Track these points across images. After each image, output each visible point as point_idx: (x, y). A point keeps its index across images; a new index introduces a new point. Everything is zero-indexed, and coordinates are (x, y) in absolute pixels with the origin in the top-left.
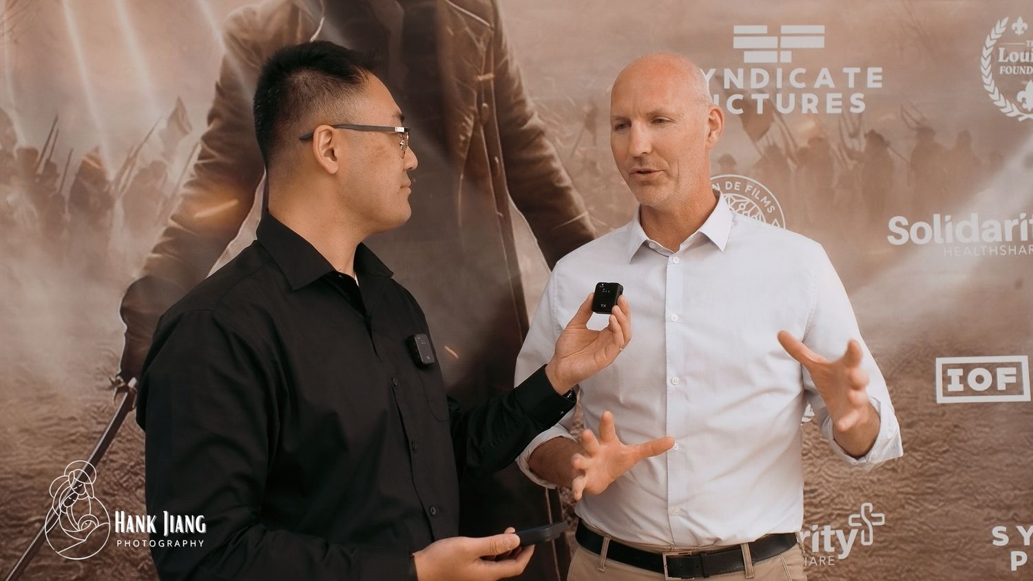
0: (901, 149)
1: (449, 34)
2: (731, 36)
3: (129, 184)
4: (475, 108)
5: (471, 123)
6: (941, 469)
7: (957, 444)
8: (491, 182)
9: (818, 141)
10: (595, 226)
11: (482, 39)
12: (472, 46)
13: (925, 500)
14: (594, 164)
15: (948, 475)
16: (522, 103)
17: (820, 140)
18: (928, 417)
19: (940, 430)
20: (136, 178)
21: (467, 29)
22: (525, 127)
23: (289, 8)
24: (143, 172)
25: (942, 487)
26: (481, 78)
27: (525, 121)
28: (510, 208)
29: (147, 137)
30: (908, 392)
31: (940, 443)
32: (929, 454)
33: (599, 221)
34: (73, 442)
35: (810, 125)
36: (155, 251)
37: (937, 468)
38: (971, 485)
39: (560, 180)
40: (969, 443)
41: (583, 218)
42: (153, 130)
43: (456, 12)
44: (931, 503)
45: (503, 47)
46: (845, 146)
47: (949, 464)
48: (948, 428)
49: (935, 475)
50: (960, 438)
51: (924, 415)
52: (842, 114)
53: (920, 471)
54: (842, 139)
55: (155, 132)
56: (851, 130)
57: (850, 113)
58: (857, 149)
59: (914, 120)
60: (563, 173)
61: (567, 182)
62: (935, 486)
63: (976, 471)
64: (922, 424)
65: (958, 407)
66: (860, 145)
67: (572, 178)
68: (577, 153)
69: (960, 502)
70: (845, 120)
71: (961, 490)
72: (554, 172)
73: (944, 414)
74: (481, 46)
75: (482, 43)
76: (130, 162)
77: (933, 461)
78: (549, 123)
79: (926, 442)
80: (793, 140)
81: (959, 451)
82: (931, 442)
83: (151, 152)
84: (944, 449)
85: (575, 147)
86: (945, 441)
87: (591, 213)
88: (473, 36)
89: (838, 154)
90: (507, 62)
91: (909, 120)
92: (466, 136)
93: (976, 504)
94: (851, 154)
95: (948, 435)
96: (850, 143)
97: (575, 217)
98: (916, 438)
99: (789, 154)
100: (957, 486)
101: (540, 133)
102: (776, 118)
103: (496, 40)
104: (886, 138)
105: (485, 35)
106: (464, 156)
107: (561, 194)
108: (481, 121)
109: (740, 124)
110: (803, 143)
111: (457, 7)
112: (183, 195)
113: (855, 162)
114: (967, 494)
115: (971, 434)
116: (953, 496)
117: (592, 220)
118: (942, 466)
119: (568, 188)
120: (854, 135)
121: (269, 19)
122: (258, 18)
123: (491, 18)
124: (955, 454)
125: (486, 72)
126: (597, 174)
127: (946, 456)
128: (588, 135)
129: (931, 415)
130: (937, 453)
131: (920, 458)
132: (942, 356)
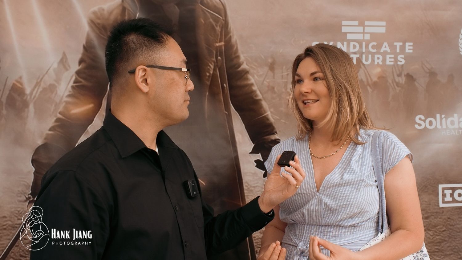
0: (422, 82)
1: (202, 22)
2: (341, 26)
3: (37, 95)
4: (214, 59)
5: (212, 67)
6: (442, 240)
7: (449, 227)
8: (222, 96)
9: (382, 78)
10: (273, 119)
11: (218, 25)
12: (213, 28)
13: (434, 255)
14: (273, 88)
15: (445, 243)
16: (238, 57)
17: (383, 77)
18: (435, 214)
19: (441, 220)
20: (41, 92)
21: (211, 20)
22: (240, 69)
23: (121, 8)
24: (45, 90)
25: (443, 248)
26: (217, 45)
27: (239, 66)
28: (231, 110)
29: (47, 72)
30: (426, 202)
31: (441, 226)
32: (436, 232)
33: (276, 117)
34: (5, 229)
35: (379, 70)
36: (50, 130)
37: (440, 239)
38: (457, 247)
39: (256, 96)
40: (455, 226)
41: (267, 115)
42: (50, 68)
43: (205, 11)
44: (437, 256)
45: (229, 29)
46: (395, 80)
47: (446, 237)
48: (445, 219)
49: (439, 242)
50: (451, 224)
51: (433, 213)
52: (394, 65)
53: (432, 240)
54: (394, 77)
55: (51, 69)
56: (398, 73)
57: (398, 65)
58: (401, 82)
59: (427, 68)
60: (258, 92)
61: (260, 97)
62: (439, 248)
63: (459, 240)
64: (433, 217)
65: (449, 209)
66: (402, 80)
67: (262, 95)
68: (265, 82)
69: (452, 256)
70: (395, 68)
71: (452, 250)
72: (253, 92)
73: (443, 212)
74: (218, 29)
75: (218, 27)
76: (38, 84)
77: (438, 236)
78: (252, 67)
79: (435, 226)
80: (370, 78)
81: (451, 231)
82: (437, 226)
83: (49, 80)
84: (443, 229)
85: (264, 80)
86: (444, 226)
87: (271, 112)
88: (214, 23)
89: (392, 84)
90: (230, 37)
91: (425, 69)
92: (210, 73)
93: (459, 257)
94: (398, 84)
95: (445, 222)
96: (397, 79)
97: (264, 114)
98: (430, 224)
99: (368, 84)
100: (450, 248)
101: (246, 72)
102: (362, 66)
103: (225, 25)
104: (414, 77)
105: (220, 23)
106: (208, 83)
107: (257, 102)
108: (217, 66)
110: (375, 79)
111: (206, 9)
112: (65, 101)
113: (400, 88)
114: (455, 252)
115: (456, 222)
116: (448, 253)
117: (272, 116)
118: (443, 238)
119: (260, 100)
120: (399, 75)
121: (111, 13)
122: (105, 12)
123: (223, 15)
124: (448, 232)
125: (220, 41)
126: (275, 93)
127: (444, 233)
128: (270, 73)
129: (437, 213)
130: (440, 231)
131: (432, 234)
132: (442, 183)
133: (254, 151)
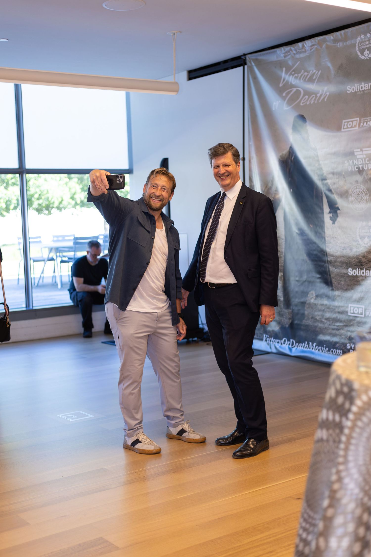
2: (354, 152)
14: (335, 183)
24: (269, 188)
68: (332, 182)
76: (266, 187)
80: (368, 176)
99: (368, 179)
102: (365, 171)
109: (358, 173)
121: (285, 155)
128: (333, 177)
133: (330, 213)
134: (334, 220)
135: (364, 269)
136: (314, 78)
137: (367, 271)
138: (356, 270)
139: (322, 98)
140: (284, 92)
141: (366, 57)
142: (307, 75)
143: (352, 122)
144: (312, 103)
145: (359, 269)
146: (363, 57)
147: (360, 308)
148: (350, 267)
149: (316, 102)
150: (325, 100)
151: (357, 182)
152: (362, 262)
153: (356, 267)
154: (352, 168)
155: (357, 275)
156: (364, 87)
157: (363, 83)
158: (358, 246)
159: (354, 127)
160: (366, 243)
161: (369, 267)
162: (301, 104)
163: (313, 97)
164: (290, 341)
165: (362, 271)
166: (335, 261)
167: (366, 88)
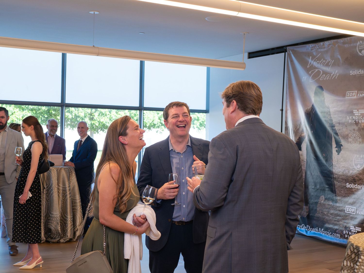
2: (353, 112)
23: (311, 108)
24: (297, 129)
36: (298, 139)
60: (337, 131)
76: (296, 128)
85: (338, 127)
99: (361, 128)
102: (359, 124)
109: (355, 124)
110: (363, 127)
112: (301, 132)
119: (338, 133)
121: (309, 110)
128: (339, 125)
133: (336, 147)
134: (339, 152)
135: (357, 184)
136: (330, 64)
137: (358, 186)
138: (352, 185)
139: (334, 77)
140: (310, 72)
141: (363, 54)
142: (325, 62)
143: (353, 93)
144: (327, 79)
145: (353, 184)
146: (361, 54)
147: (353, 208)
148: (347, 182)
149: (330, 79)
150: (336, 78)
151: (354, 130)
152: (355, 180)
153: (351, 182)
154: (351, 121)
155: (352, 188)
156: (361, 72)
157: (360, 70)
158: (353, 169)
159: (353, 96)
160: (358, 168)
161: (360, 184)
162: (321, 80)
163: (328, 75)
164: (306, 226)
165: (355, 185)
166: (338, 178)
167: (362, 73)
